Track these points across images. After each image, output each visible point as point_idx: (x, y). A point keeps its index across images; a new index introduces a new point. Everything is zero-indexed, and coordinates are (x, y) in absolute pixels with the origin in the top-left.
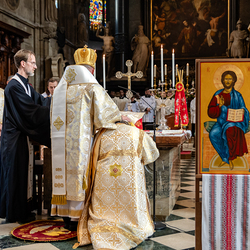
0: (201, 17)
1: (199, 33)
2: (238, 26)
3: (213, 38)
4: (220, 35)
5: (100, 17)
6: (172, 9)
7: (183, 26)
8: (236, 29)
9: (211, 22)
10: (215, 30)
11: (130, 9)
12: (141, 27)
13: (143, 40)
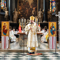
0: (31, 7)
1: (30, 11)
2: (40, 10)
3: (34, 13)
4: (36, 12)
5: (3, 5)
6: (24, 5)
7: (26, 9)
8: (40, 11)
9: (33, 9)
10: (34, 11)
11: (13, 4)
12: (16, 9)
13: (16, 12)
